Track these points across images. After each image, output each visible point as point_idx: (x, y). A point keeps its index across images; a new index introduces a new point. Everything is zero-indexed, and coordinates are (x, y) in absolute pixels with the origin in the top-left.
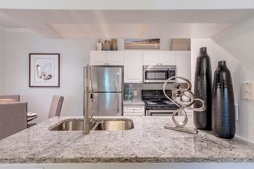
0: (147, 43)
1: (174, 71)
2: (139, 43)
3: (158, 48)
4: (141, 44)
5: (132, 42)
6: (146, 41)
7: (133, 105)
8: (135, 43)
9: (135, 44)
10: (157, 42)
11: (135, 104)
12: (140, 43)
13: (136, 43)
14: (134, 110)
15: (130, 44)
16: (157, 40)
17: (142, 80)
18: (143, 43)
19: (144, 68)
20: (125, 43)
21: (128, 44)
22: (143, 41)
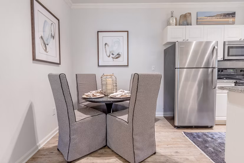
0: (222, 17)
2: (213, 18)
3: (233, 23)
5: (205, 17)
6: (221, 15)
8: (209, 18)
9: (209, 19)
12: (214, 18)
13: (210, 18)
15: (202, 19)
16: (233, 15)
17: (222, 57)
18: (217, 17)
19: (226, 43)
20: (197, 19)
21: (201, 19)
22: (217, 16)
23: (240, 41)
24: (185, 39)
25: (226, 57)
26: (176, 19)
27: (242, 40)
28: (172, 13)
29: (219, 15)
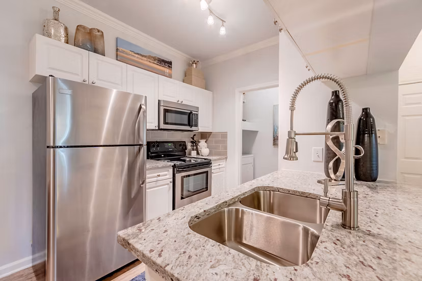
0: (156, 63)
1: (197, 114)
2: (143, 58)
3: (170, 76)
4: (145, 61)
5: (131, 52)
6: (155, 59)
7: (158, 168)
8: (137, 56)
9: (136, 58)
10: (169, 66)
11: (160, 166)
12: (145, 59)
13: (139, 56)
14: (159, 176)
15: (126, 54)
16: (169, 64)
17: (157, 124)
18: (149, 60)
19: (162, 104)
20: (117, 49)
21: (123, 52)
22: (149, 57)
23: (177, 103)
24: (87, 79)
25: (163, 126)
26: (66, 29)
27: (180, 102)
28: (56, 12)
29: (152, 57)
